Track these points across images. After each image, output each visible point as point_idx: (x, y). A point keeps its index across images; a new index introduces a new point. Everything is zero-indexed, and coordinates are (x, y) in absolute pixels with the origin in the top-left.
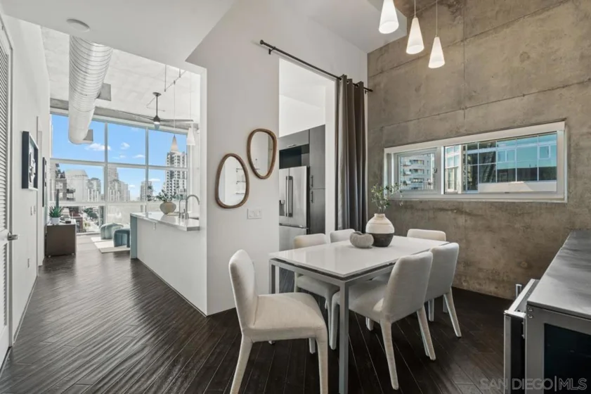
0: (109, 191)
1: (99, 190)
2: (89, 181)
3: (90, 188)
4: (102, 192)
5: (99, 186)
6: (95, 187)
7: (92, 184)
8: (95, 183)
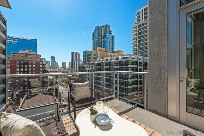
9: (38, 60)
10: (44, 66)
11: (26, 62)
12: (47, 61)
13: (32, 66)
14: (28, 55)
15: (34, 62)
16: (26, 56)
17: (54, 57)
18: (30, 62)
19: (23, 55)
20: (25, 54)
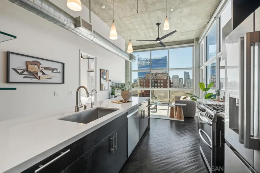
0: (186, 83)
1: (183, 82)
2: (179, 79)
3: (180, 82)
4: (184, 83)
5: (183, 81)
6: (181, 82)
7: (180, 80)
8: (181, 80)
9: (165, 78)
10: (172, 85)
11: (156, 81)
12: (180, 78)
13: (160, 84)
14: (157, 74)
15: (162, 81)
16: (155, 76)
17: (188, 73)
18: (159, 81)
19: (153, 75)
20: (156, 73)
